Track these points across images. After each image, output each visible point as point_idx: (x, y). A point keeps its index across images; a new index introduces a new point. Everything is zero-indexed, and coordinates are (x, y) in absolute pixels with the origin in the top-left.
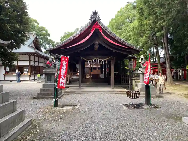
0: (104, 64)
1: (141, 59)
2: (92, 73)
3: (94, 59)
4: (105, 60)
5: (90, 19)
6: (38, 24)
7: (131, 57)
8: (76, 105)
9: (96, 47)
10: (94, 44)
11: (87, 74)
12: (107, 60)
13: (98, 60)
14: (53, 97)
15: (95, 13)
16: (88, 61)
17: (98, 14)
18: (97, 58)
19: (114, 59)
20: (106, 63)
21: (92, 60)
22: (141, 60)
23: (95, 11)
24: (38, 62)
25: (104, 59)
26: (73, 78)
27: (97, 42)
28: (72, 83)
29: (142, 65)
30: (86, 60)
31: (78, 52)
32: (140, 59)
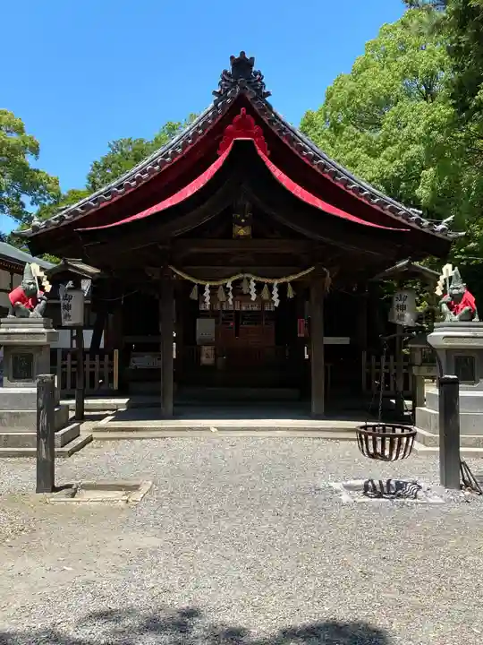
1: (445, 280)
3: (233, 278)
4: (283, 280)
5: (218, 89)
8: (136, 488)
11: (205, 348)
12: (292, 283)
13: (252, 283)
14: (35, 449)
16: (204, 286)
18: (246, 275)
19: (327, 278)
20: (290, 294)
21: (221, 283)
22: (445, 286)
23: (243, 53)
25: (279, 278)
29: (445, 307)
30: (197, 282)
31: (156, 244)
32: (440, 283)
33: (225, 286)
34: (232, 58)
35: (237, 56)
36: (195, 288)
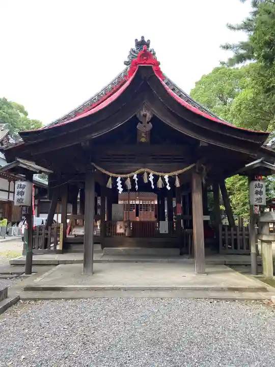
0: (169, 188)
2: (138, 219)
3: (137, 172)
4: (171, 174)
5: (127, 60)
6: (26, 114)
7: (258, 167)
10: (135, 121)
11: (118, 222)
12: (179, 176)
13: (151, 175)
15: (142, 44)
16: (117, 178)
18: (148, 170)
19: (204, 172)
20: (178, 184)
21: (128, 175)
23: (143, 37)
24: (9, 192)
26: (77, 233)
27: (146, 113)
28: (74, 247)
30: (111, 175)
31: (81, 144)
33: (132, 178)
34: (136, 40)
35: (139, 40)
36: (110, 179)
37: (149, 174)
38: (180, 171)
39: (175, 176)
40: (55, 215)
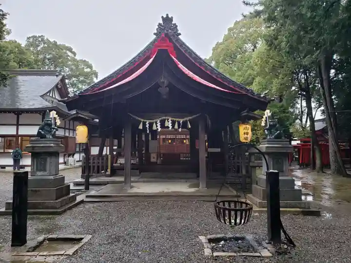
1: (266, 118)
3: (160, 119)
4: (185, 119)
5: (156, 32)
6: (74, 54)
7: (245, 115)
9: (164, 91)
10: (158, 86)
11: (152, 154)
12: (190, 120)
15: (167, 20)
16: (146, 122)
17: (173, 23)
19: (208, 119)
20: (189, 126)
22: (266, 121)
23: (167, 15)
24: (65, 128)
25: (183, 118)
26: (121, 162)
30: (142, 120)
32: (264, 119)
33: (156, 122)
34: (162, 17)
36: (142, 123)
37: (168, 119)
38: (191, 118)
39: (186, 121)
40: (105, 148)
